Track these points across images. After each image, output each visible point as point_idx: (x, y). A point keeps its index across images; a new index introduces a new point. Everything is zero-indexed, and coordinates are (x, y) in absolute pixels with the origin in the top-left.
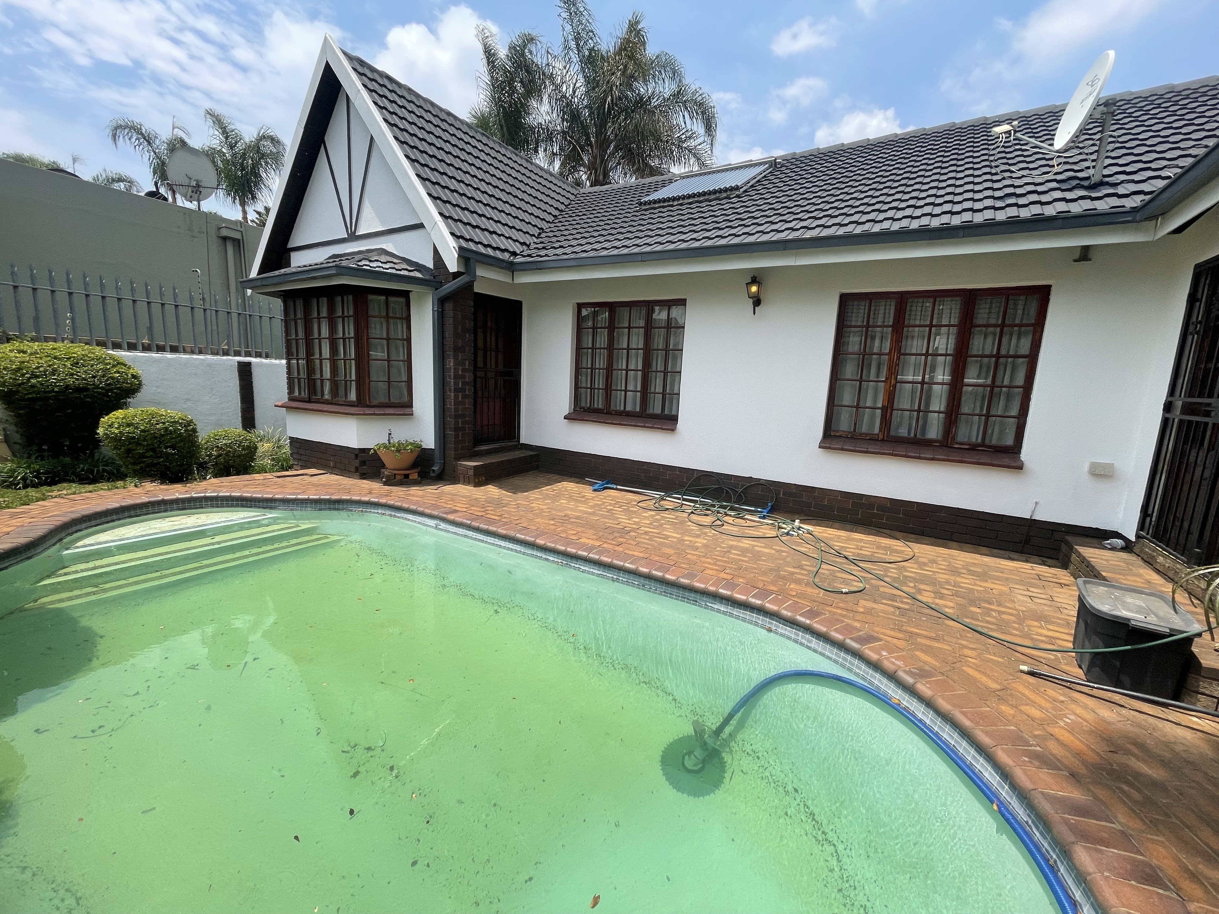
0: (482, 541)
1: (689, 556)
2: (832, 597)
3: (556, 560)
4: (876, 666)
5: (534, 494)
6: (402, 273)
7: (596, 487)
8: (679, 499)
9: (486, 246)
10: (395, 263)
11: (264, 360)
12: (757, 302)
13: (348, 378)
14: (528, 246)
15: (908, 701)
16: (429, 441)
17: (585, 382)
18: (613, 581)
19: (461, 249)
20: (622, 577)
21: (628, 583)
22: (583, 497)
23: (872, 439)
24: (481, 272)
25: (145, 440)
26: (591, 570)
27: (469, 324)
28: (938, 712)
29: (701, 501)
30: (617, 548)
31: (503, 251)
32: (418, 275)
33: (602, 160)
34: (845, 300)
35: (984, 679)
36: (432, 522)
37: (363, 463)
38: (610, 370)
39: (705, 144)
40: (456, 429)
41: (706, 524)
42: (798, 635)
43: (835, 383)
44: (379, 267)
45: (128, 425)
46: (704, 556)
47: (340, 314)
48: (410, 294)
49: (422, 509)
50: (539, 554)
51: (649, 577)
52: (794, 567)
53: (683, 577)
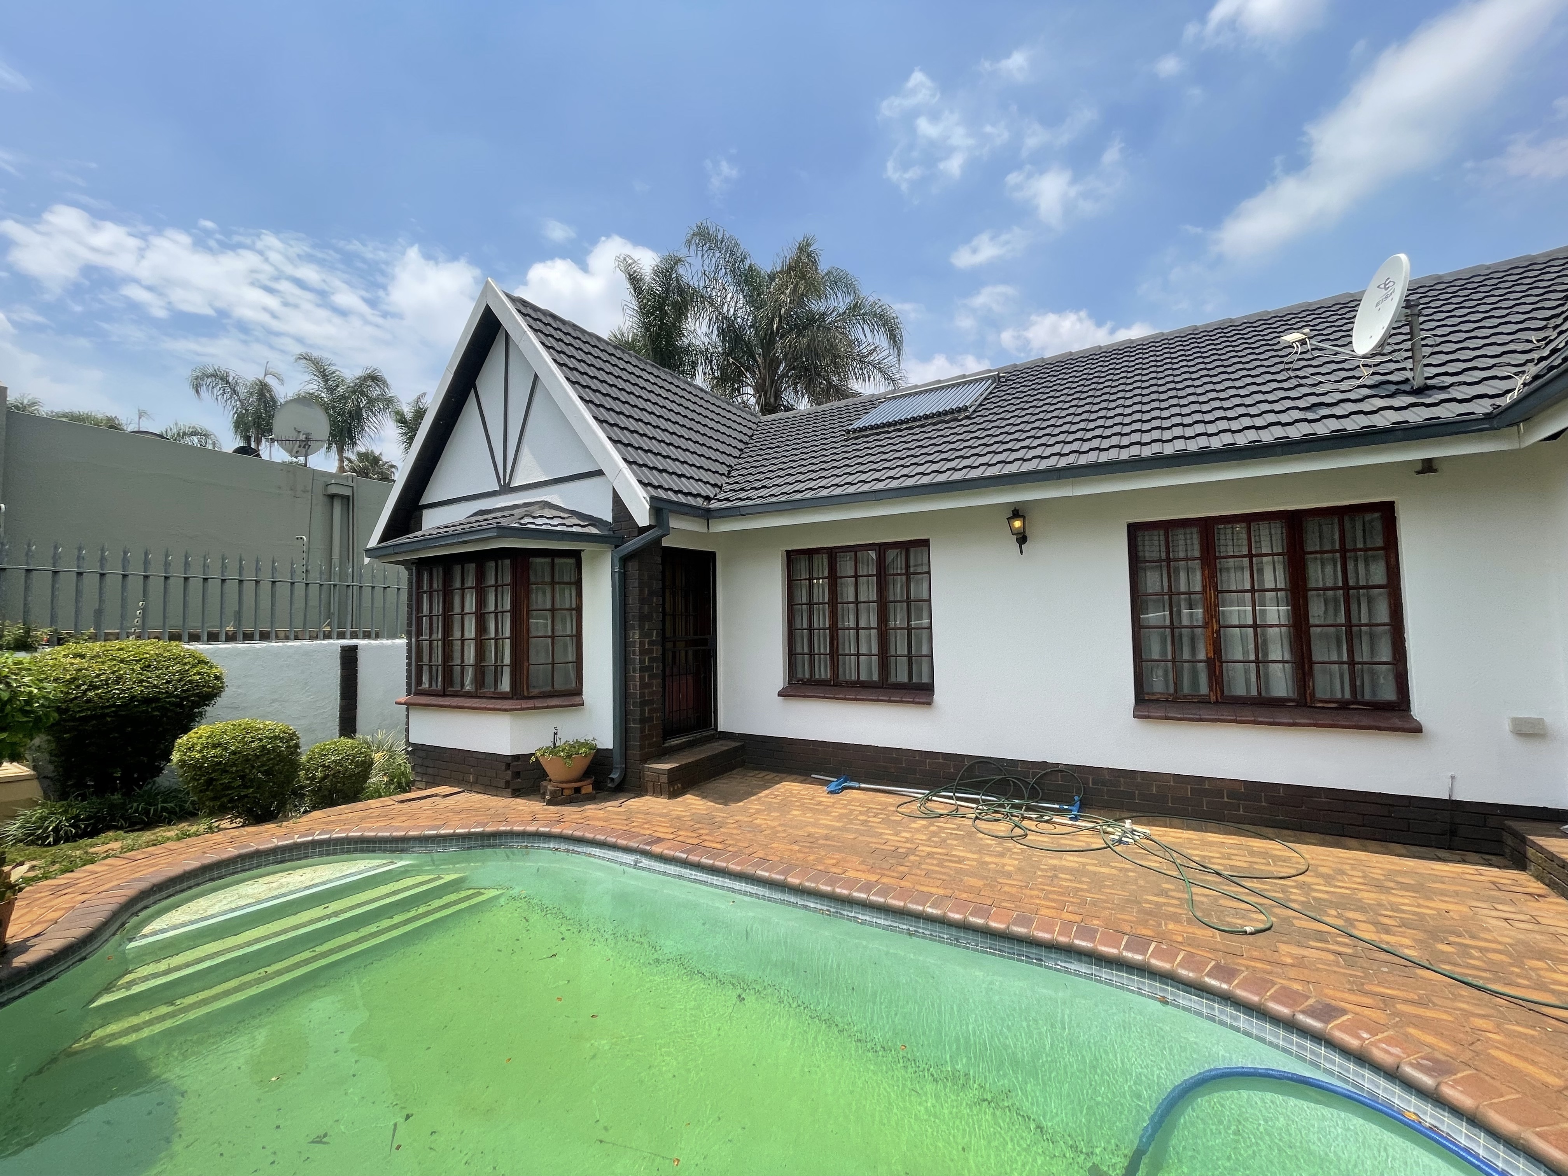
0: (705, 883)
1: (1006, 889)
2: (1235, 942)
3: (819, 907)
4: (1361, 1058)
5: (753, 804)
6: (575, 529)
7: (832, 787)
8: (951, 798)
9: (676, 492)
10: (563, 518)
11: (374, 642)
12: (1022, 539)
13: (499, 663)
14: (721, 487)
15: (1432, 1116)
16: (606, 739)
17: (803, 647)
18: (910, 935)
19: (652, 498)
20: (923, 929)
21: (932, 938)
22: (820, 803)
23: (1204, 702)
24: (675, 523)
25: (234, 765)
26: (875, 920)
27: (657, 585)
28: (1495, 1134)
29: (984, 801)
30: (903, 883)
31: (695, 496)
32: (594, 531)
33: (773, 381)
34: (1134, 530)
35: (1531, 1069)
36: (629, 858)
37: (517, 775)
38: (834, 629)
39: (891, 357)
40: (643, 721)
41: (1002, 834)
42: (1213, 1009)
43: (1139, 633)
44: (546, 524)
45: (215, 746)
46: (1026, 887)
47: (493, 582)
48: (582, 553)
49: (614, 840)
50: (793, 899)
51: (964, 927)
52: (1157, 895)
53: (1015, 924)
